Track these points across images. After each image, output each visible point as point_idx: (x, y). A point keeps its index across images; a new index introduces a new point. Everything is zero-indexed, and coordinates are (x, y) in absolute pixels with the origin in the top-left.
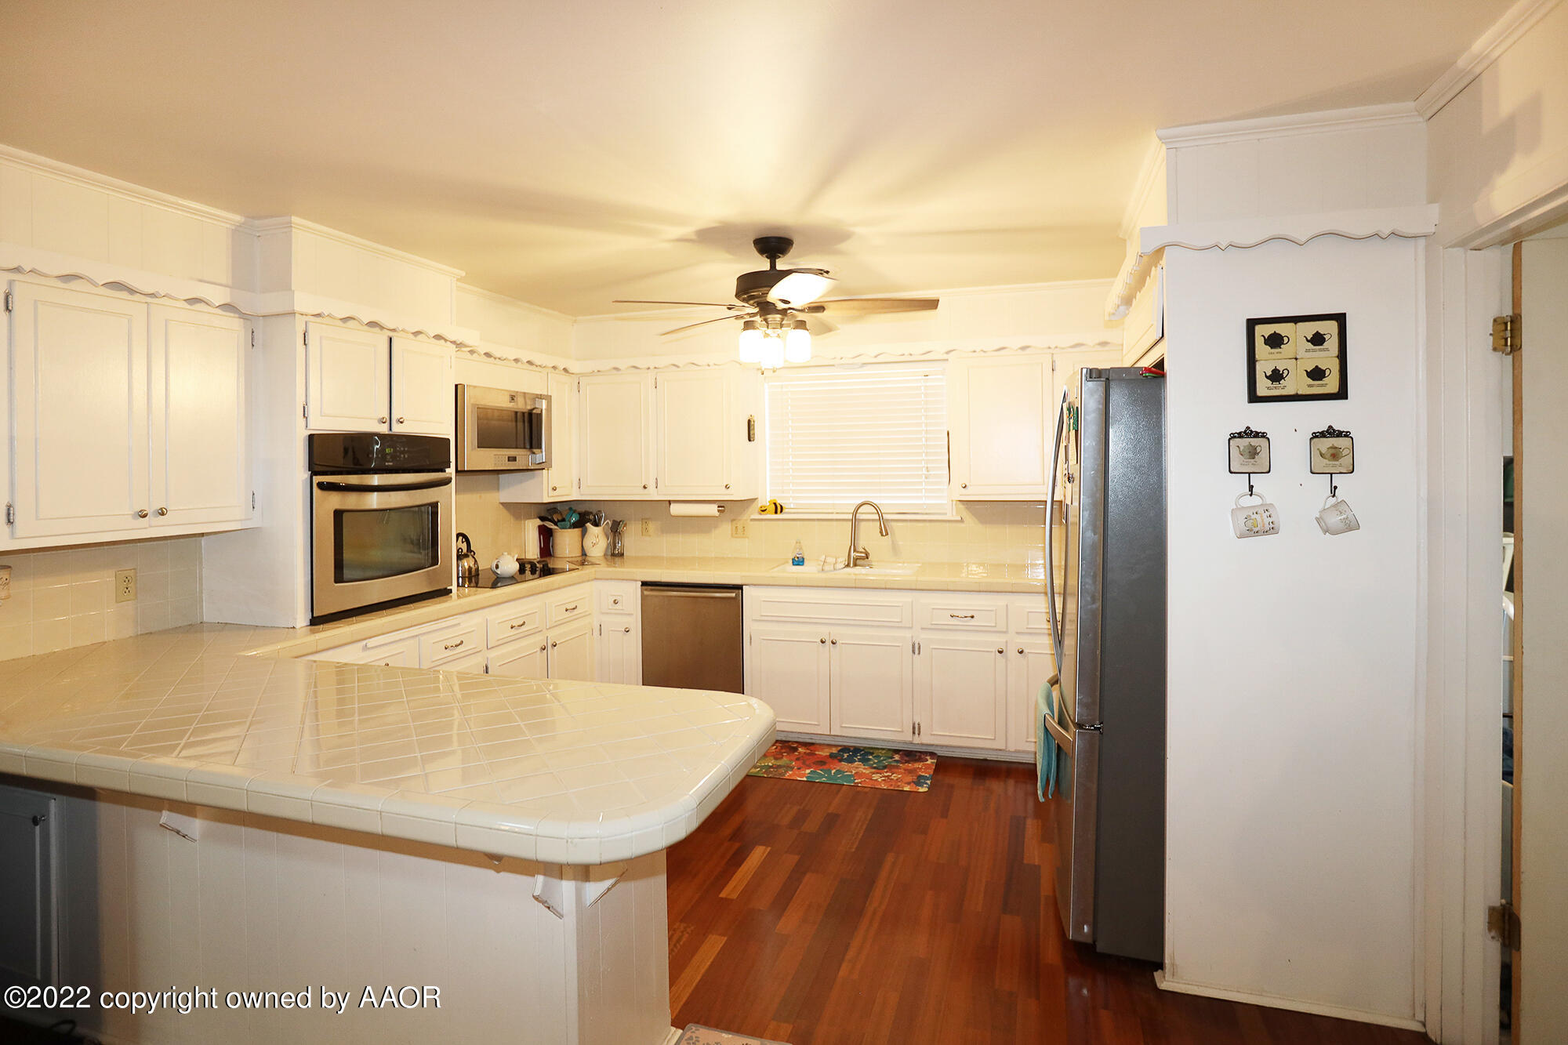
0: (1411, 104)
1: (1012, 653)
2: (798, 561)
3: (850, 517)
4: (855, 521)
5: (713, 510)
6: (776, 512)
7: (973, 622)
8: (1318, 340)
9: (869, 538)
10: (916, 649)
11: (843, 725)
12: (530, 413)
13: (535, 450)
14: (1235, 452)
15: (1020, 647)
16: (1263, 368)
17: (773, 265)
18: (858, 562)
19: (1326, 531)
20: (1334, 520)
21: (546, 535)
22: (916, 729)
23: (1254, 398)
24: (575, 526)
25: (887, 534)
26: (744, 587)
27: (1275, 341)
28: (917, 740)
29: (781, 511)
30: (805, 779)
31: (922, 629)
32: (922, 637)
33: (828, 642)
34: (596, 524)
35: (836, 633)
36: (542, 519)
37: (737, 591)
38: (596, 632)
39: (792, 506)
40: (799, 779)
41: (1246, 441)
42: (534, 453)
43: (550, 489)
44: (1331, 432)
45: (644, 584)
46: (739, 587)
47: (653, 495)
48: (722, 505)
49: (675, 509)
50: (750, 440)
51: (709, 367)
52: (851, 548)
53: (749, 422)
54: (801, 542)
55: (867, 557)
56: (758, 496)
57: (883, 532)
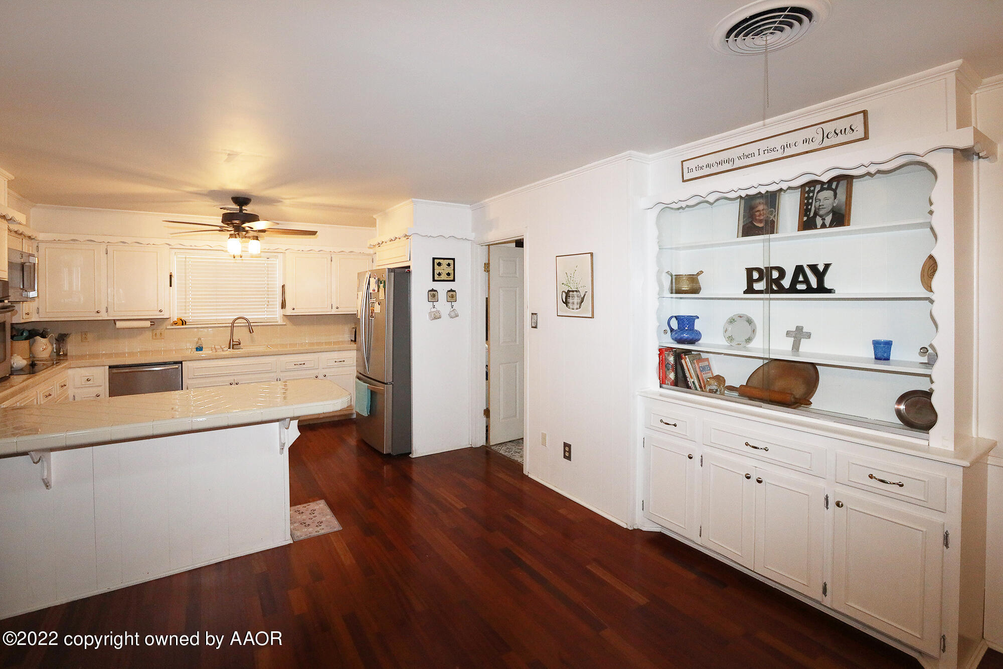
0: (469, 206)
1: (321, 376)
2: (199, 349)
3: (230, 325)
4: (233, 327)
5: (148, 324)
6: (183, 324)
7: (304, 366)
8: (449, 265)
9: (241, 334)
14: (430, 295)
15: (324, 374)
16: (437, 272)
17: (241, 210)
18: (235, 347)
19: (451, 317)
20: (453, 314)
23: (434, 280)
24: (26, 338)
25: (253, 332)
26: (183, 362)
27: (439, 264)
29: (185, 324)
31: (281, 371)
32: (281, 375)
33: (234, 383)
34: (43, 337)
35: (237, 379)
37: (179, 365)
38: (71, 399)
39: (191, 321)
41: (432, 292)
43: (25, 314)
44: (451, 291)
45: (110, 367)
46: (181, 363)
47: (104, 316)
48: (153, 322)
49: (119, 325)
50: (171, 286)
51: (149, 245)
52: (230, 340)
53: (171, 276)
54: (199, 339)
55: (240, 344)
56: (171, 316)
57: (251, 331)
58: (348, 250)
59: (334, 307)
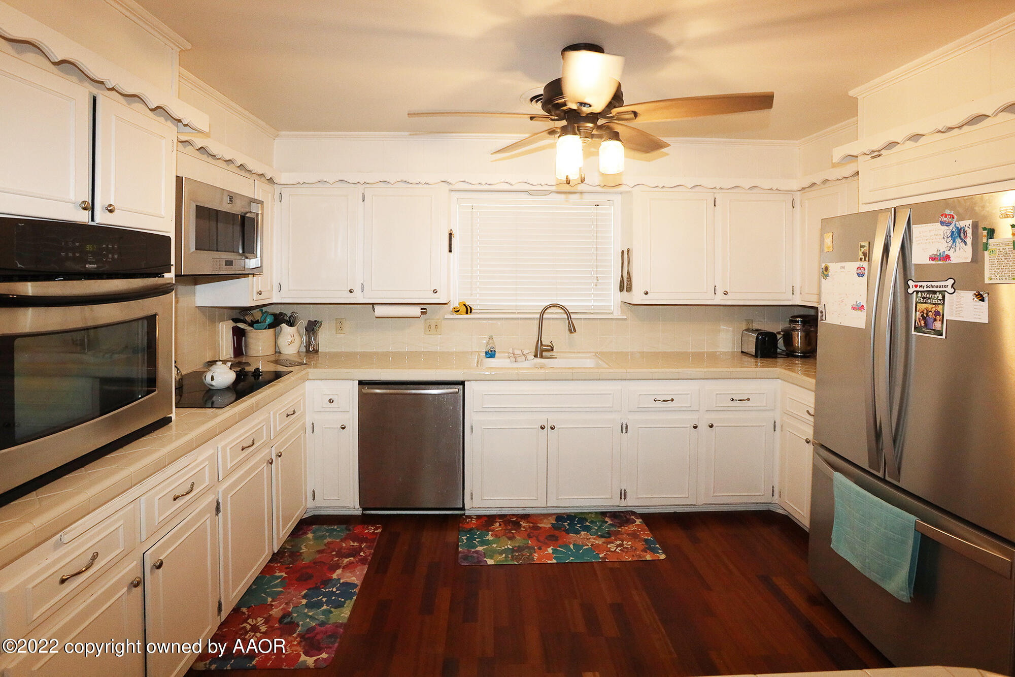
1: (703, 427)
2: (490, 354)
3: (538, 316)
4: (541, 319)
5: (416, 311)
6: (467, 313)
7: (672, 404)
9: (554, 333)
10: (624, 428)
11: (560, 498)
12: (243, 217)
13: (247, 255)
15: (710, 423)
18: (544, 354)
21: (239, 334)
22: (623, 495)
24: (271, 326)
25: (575, 330)
26: (466, 382)
28: (623, 503)
29: (471, 312)
30: (554, 561)
31: (630, 411)
32: (630, 419)
33: (548, 428)
34: (291, 324)
35: (553, 419)
36: (236, 320)
37: (460, 386)
38: (309, 430)
39: (478, 307)
40: (549, 562)
42: (247, 258)
43: (255, 293)
45: (361, 383)
46: (462, 383)
47: (358, 297)
48: (425, 307)
49: (380, 311)
50: (450, 251)
51: (420, 186)
52: (538, 341)
53: (451, 234)
54: (491, 338)
55: (552, 350)
56: (451, 299)
57: (572, 329)
58: (746, 183)
59: (720, 292)
